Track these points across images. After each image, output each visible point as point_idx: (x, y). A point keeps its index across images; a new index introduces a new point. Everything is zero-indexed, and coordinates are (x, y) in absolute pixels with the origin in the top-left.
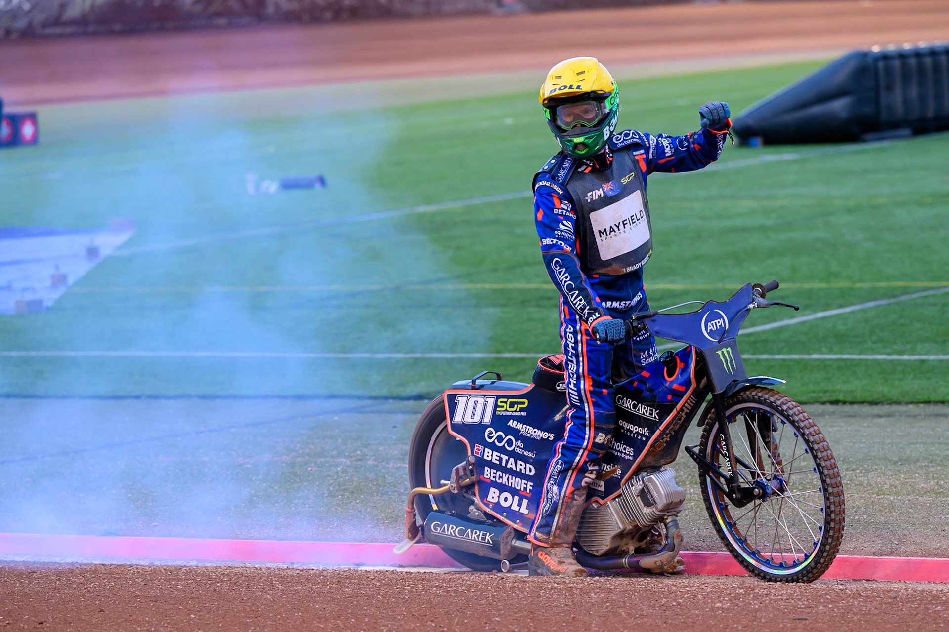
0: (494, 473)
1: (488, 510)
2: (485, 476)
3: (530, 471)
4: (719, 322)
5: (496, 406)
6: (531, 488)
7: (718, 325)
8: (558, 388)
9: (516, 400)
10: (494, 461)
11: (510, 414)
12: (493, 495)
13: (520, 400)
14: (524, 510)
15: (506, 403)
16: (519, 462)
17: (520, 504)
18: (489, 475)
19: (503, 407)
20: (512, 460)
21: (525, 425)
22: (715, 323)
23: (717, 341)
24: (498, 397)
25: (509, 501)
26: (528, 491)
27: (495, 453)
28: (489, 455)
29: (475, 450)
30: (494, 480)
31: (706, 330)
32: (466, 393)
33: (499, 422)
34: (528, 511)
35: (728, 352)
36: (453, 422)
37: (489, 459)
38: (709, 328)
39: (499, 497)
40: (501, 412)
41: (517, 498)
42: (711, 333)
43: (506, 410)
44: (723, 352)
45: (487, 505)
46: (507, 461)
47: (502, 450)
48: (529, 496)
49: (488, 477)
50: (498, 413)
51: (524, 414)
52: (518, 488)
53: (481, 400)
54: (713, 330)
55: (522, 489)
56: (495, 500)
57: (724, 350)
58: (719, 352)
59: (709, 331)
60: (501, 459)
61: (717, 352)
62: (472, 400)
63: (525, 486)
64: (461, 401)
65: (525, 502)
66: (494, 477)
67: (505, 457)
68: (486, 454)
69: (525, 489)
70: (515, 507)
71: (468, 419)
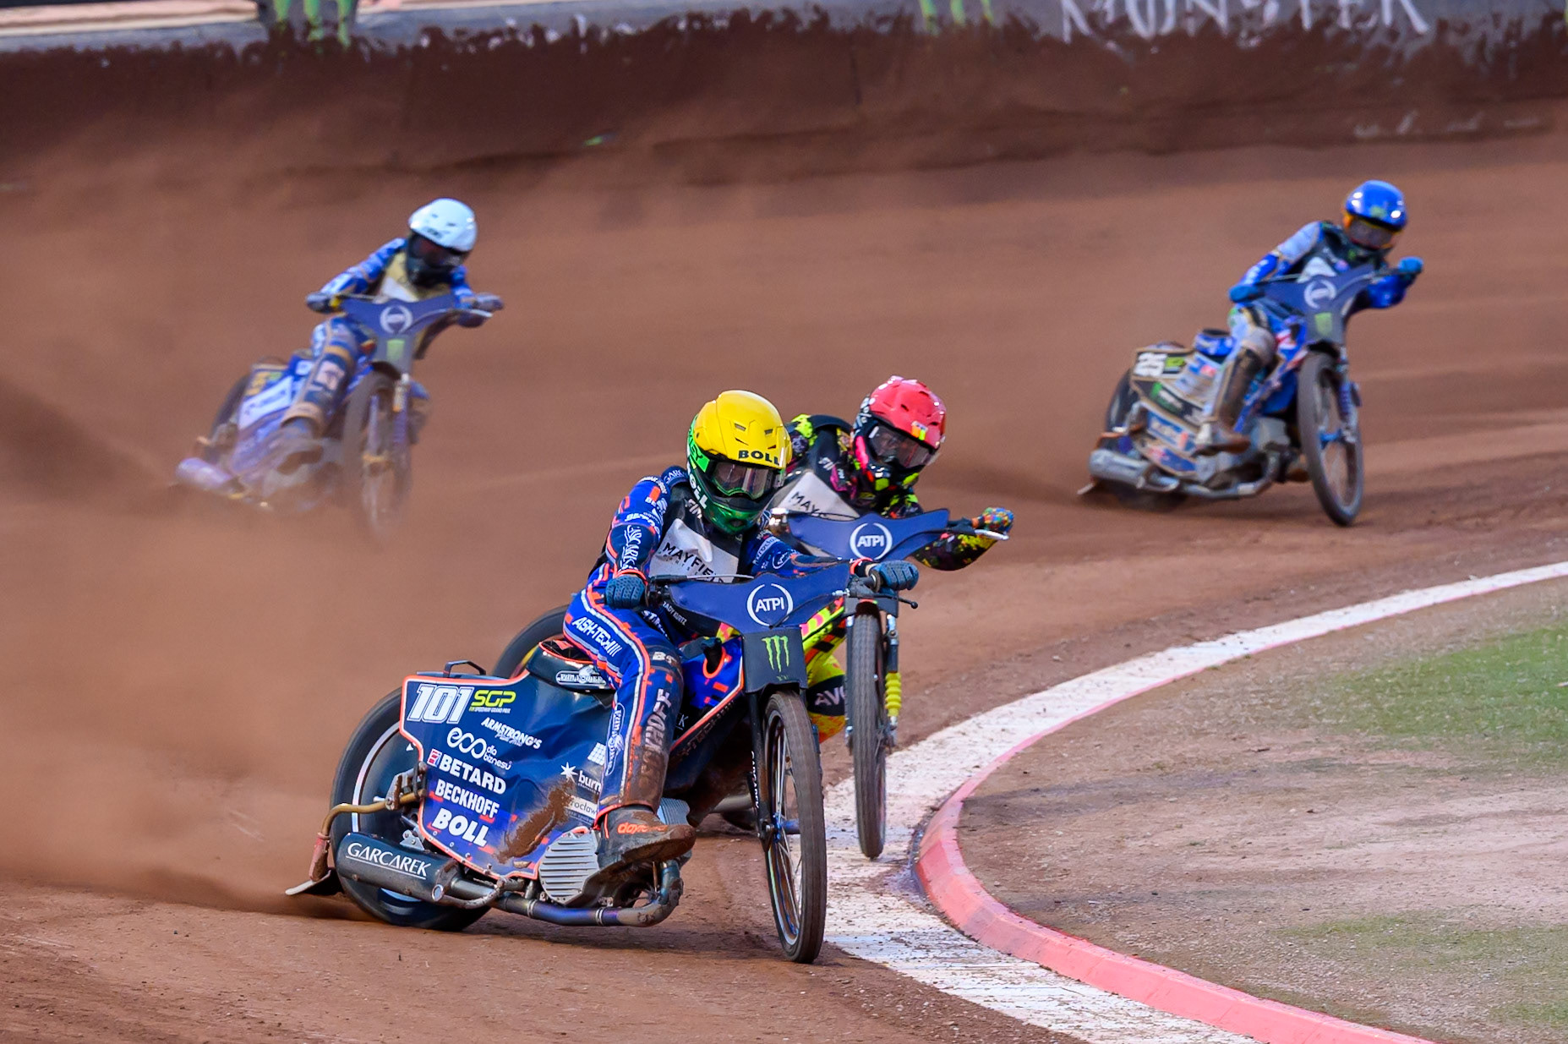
0: (450, 789)
1: (431, 839)
2: (437, 793)
3: (500, 787)
4: (776, 602)
5: (472, 699)
6: (496, 811)
7: (774, 605)
8: (558, 679)
9: (500, 693)
10: (453, 772)
11: (486, 710)
12: (443, 818)
13: (506, 693)
14: (480, 841)
15: (486, 696)
16: (486, 775)
17: (476, 833)
18: (442, 791)
19: (480, 701)
20: (477, 771)
21: (505, 726)
22: (771, 603)
23: (768, 625)
24: (477, 688)
25: (462, 828)
26: (491, 816)
27: (456, 761)
28: (449, 764)
29: (430, 757)
30: (448, 798)
31: (754, 608)
32: (435, 682)
33: (471, 721)
34: (485, 842)
35: (781, 642)
36: (408, 719)
37: (446, 769)
38: (758, 607)
39: (449, 822)
40: (476, 708)
41: (474, 824)
42: (760, 614)
43: (484, 706)
44: (772, 642)
45: (430, 832)
46: (470, 773)
47: (467, 758)
48: (492, 821)
49: (440, 794)
50: (471, 709)
51: (507, 711)
52: (479, 811)
53: (452, 693)
54: (765, 610)
55: (484, 813)
56: (443, 826)
57: (776, 639)
58: (767, 641)
59: (757, 610)
60: (462, 770)
61: (764, 640)
62: (440, 691)
63: (489, 808)
64: (425, 692)
65: (485, 829)
66: (449, 795)
67: (468, 768)
68: (443, 762)
69: (488, 812)
70: (469, 837)
71: (429, 717)
